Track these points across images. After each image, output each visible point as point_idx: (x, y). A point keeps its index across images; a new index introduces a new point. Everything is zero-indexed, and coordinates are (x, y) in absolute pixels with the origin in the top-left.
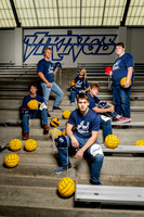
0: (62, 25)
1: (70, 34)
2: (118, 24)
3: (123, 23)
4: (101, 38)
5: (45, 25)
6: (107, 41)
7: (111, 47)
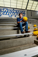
0: (11, 7)
1: (14, 10)
2: (25, 9)
3: (26, 9)
4: (21, 12)
5: (6, 7)
6: (23, 13)
7: (24, 14)
